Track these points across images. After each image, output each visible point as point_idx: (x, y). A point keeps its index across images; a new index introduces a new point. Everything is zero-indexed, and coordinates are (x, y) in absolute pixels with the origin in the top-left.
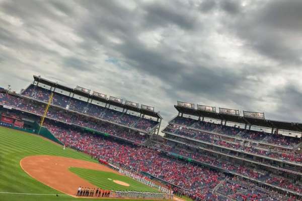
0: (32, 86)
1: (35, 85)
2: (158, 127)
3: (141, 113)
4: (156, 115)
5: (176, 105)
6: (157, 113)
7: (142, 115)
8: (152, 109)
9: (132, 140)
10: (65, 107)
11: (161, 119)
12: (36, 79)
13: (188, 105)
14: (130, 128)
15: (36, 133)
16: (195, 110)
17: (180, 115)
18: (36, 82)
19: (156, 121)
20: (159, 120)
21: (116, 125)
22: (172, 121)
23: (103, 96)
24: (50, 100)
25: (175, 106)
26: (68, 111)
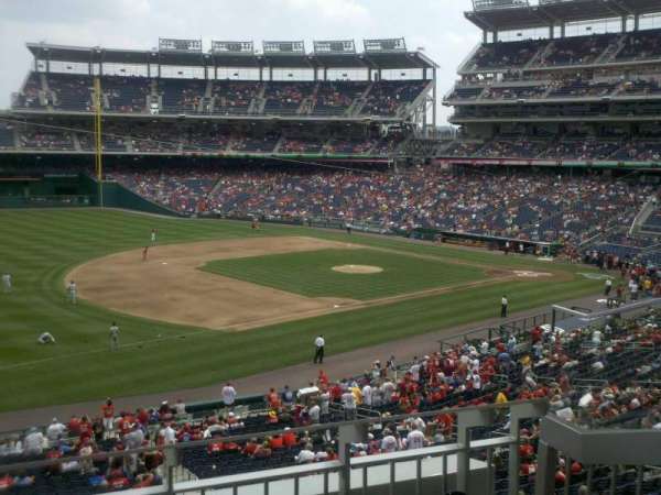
0: (34, 77)
1: (43, 70)
2: (431, 93)
3: (370, 67)
4: (415, 60)
5: (470, 8)
6: (416, 54)
7: (373, 72)
9: (364, 153)
11: (434, 67)
12: (40, 52)
14: (349, 119)
15: (94, 203)
16: (532, 8)
17: (490, 40)
18: (41, 62)
19: (420, 77)
20: (429, 71)
21: (306, 123)
22: (469, 65)
25: (466, 15)
26: (158, 119)
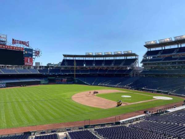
0: (64, 60)
1: (65, 59)
2: (137, 61)
3: (125, 56)
4: (134, 55)
5: (145, 45)
7: (126, 57)
8: (130, 52)
10: (83, 65)
11: (138, 56)
12: (65, 56)
13: (152, 42)
14: (121, 66)
16: (158, 44)
17: (149, 50)
20: (137, 57)
22: (145, 55)
23: (101, 54)
24: (75, 64)
26: (85, 67)
